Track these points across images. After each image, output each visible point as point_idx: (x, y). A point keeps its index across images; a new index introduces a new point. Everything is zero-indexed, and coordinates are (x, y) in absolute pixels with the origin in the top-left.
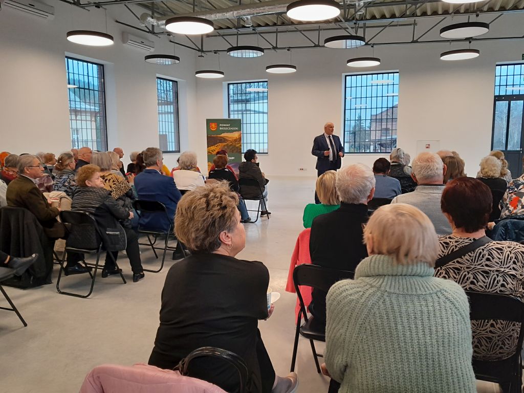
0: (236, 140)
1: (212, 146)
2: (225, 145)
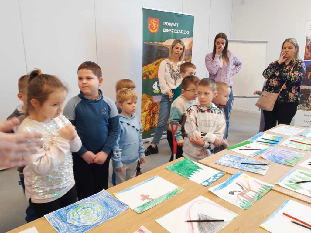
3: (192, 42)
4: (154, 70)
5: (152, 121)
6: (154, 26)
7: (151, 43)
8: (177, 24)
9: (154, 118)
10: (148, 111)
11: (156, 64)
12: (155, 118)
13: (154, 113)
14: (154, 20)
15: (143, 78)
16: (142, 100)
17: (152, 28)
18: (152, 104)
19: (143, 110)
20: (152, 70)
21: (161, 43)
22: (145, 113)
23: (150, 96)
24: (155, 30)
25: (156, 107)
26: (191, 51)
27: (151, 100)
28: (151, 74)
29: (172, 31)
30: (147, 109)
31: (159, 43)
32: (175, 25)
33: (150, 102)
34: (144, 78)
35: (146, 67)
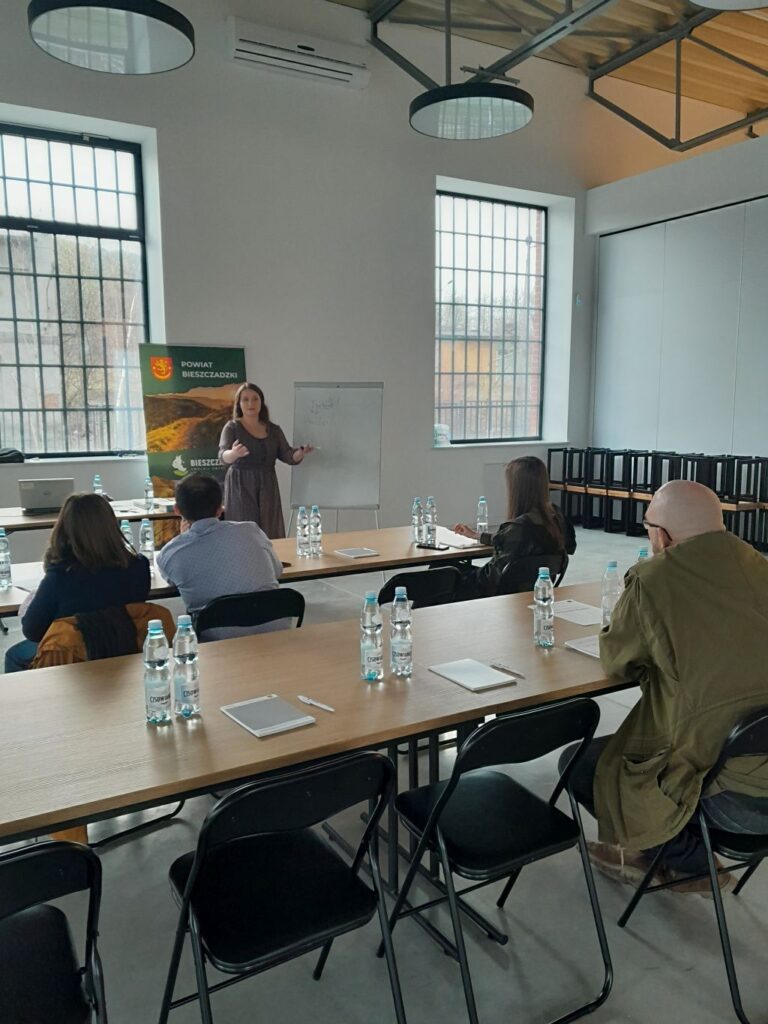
1: (162, 426)
2: (199, 425)
4: (171, 437)
6: (164, 369)
7: (161, 395)
8: (211, 364)
11: (175, 428)
15: (149, 449)
20: (166, 438)
21: (182, 395)
23: (167, 479)
24: (166, 374)
28: (165, 444)
29: (200, 374)
31: (178, 394)
32: (206, 365)
34: (152, 450)
35: (152, 432)
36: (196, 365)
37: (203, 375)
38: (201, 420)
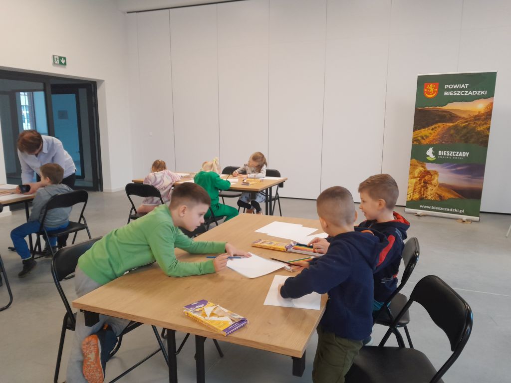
0: (477, 118)
1: (424, 127)
2: (450, 128)
3: (492, 104)
4: (428, 134)
5: (422, 191)
6: (432, 90)
7: (427, 108)
8: (467, 85)
9: (425, 188)
10: (419, 179)
11: (433, 129)
12: (427, 188)
13: (425, 182)
14: (431, 85)
15: (413, 142)
16: (411, 165)
17: (429, 94)
18: (425, 171)
19: (411, 176)
20: (425, 135)
21: (440, 107)
22: (414, 181)
23: (421, 162)
24: (432, 94)
25: (430, 176)
26: (491, 115)
27: (422, 167)
28: (424, 139)
29: (457, 93)
30: (416, 176)
31: (438, 107)
32: (463, 86)
33: (421, 169)
34: (415, 143)
35: (417, 132)
36: (456, 86)
37: (459, 93)
38: (452, 124)
